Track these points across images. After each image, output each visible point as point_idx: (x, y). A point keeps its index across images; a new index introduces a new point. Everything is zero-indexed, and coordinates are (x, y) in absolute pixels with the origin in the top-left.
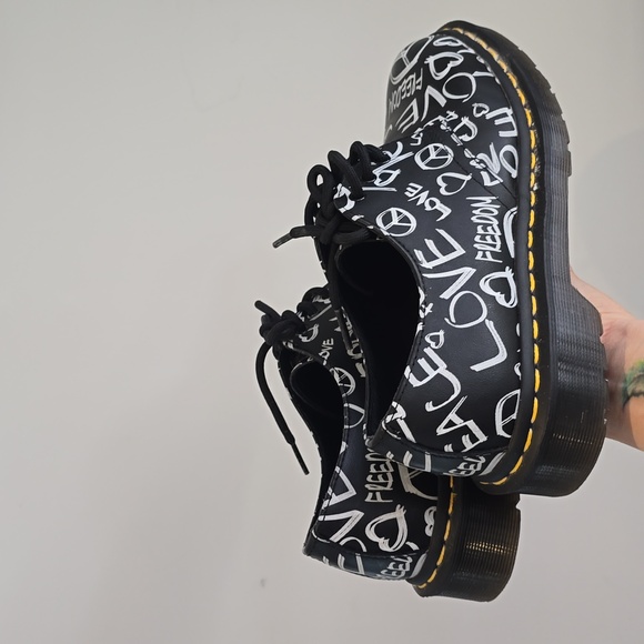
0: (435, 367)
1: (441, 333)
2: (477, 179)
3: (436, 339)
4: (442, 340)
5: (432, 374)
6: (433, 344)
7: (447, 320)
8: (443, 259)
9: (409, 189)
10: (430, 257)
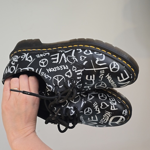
9: (94, 103)
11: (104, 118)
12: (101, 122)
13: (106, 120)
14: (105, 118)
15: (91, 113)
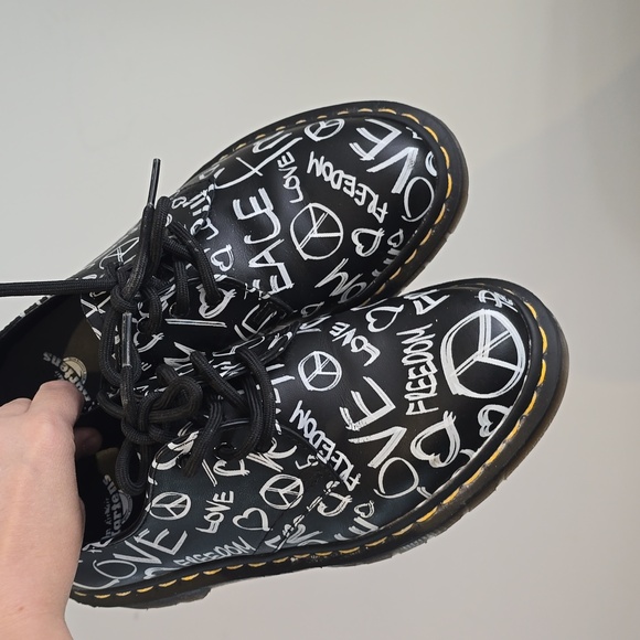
11: (412, 376)
12: (412, 406)
13: (427, 381)
14: (417, 372)
15: (339, 373)
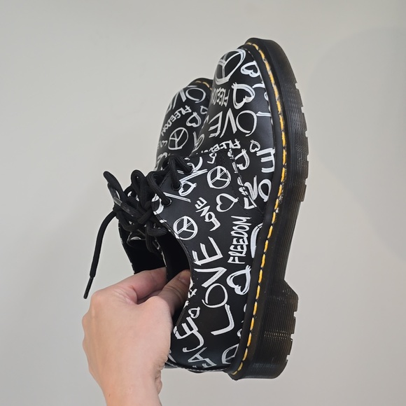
0: (191, 329)
1: (198, 309)
2: (241, 202)
3: (194, 312)
4: (198, 313)
5: (189, 332)
6: (192, 315)
7: (203, 301)
8: (208, 260)
10: (201, 257)
